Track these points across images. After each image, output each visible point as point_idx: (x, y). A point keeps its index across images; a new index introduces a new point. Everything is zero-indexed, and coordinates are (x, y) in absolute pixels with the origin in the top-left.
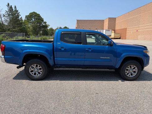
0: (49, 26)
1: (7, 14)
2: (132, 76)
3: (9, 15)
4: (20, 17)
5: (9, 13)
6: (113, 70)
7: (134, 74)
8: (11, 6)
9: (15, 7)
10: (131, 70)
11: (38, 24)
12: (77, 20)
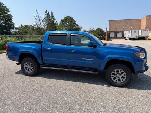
0: (82, 28)
1: (45, 19)
2: (120, 82)
3: (47, 20)
4: (55, 22)
5: (46, 18)
6: (97, 73)
7: (122, 80)
8: (48, 12)
9: (52, 13)
10: (118, 75)
11: (71, 27)
12: (110, 21)
